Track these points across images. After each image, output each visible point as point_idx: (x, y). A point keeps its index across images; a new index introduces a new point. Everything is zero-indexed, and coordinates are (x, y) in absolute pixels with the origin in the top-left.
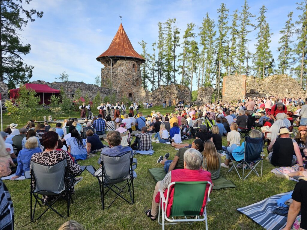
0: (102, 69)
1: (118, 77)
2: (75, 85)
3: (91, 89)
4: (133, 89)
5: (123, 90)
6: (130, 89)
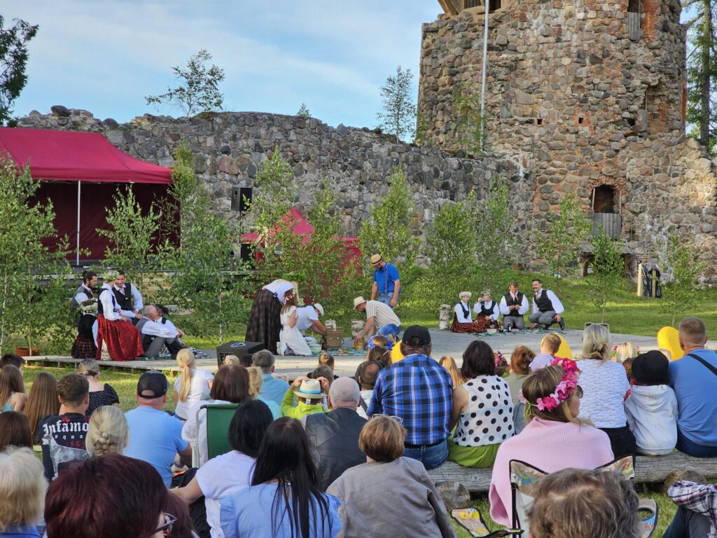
0: (428, 31)
1: (527, 77)
2: (263, 132)
3: (355, 155)
4: (623, 152)
5: (558, 163)
6: (605, 154)
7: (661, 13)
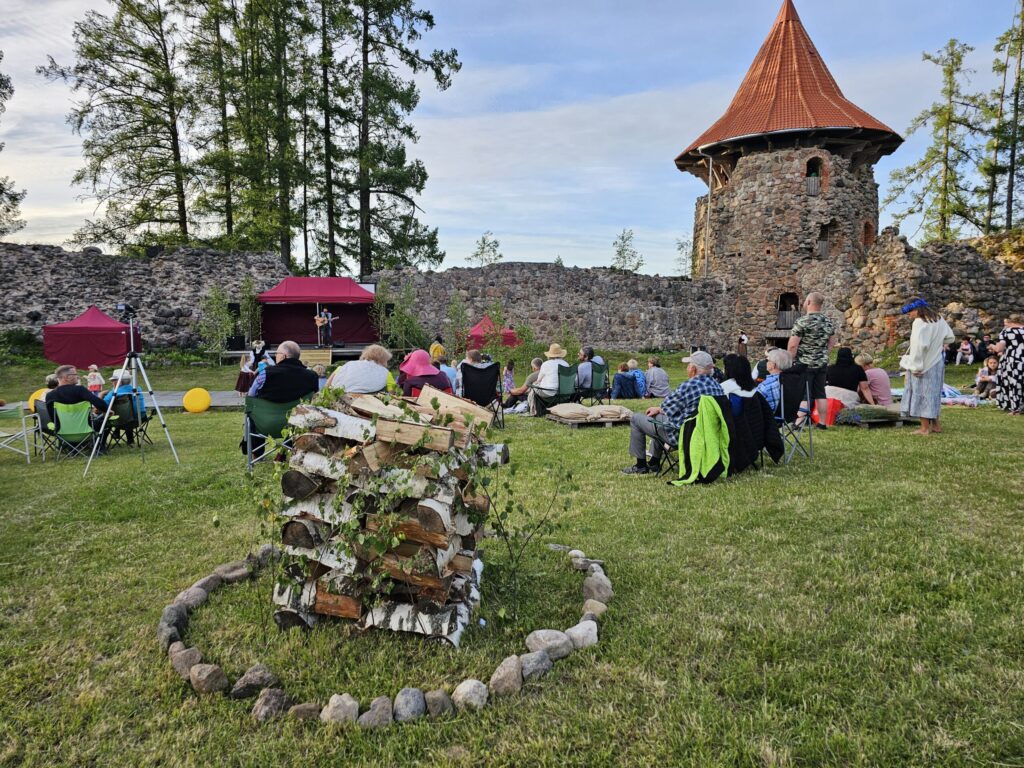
1: (734, 227)
2: (518, 272)
5: (752, 280)
6: (786, 273)
7: (836, 174)
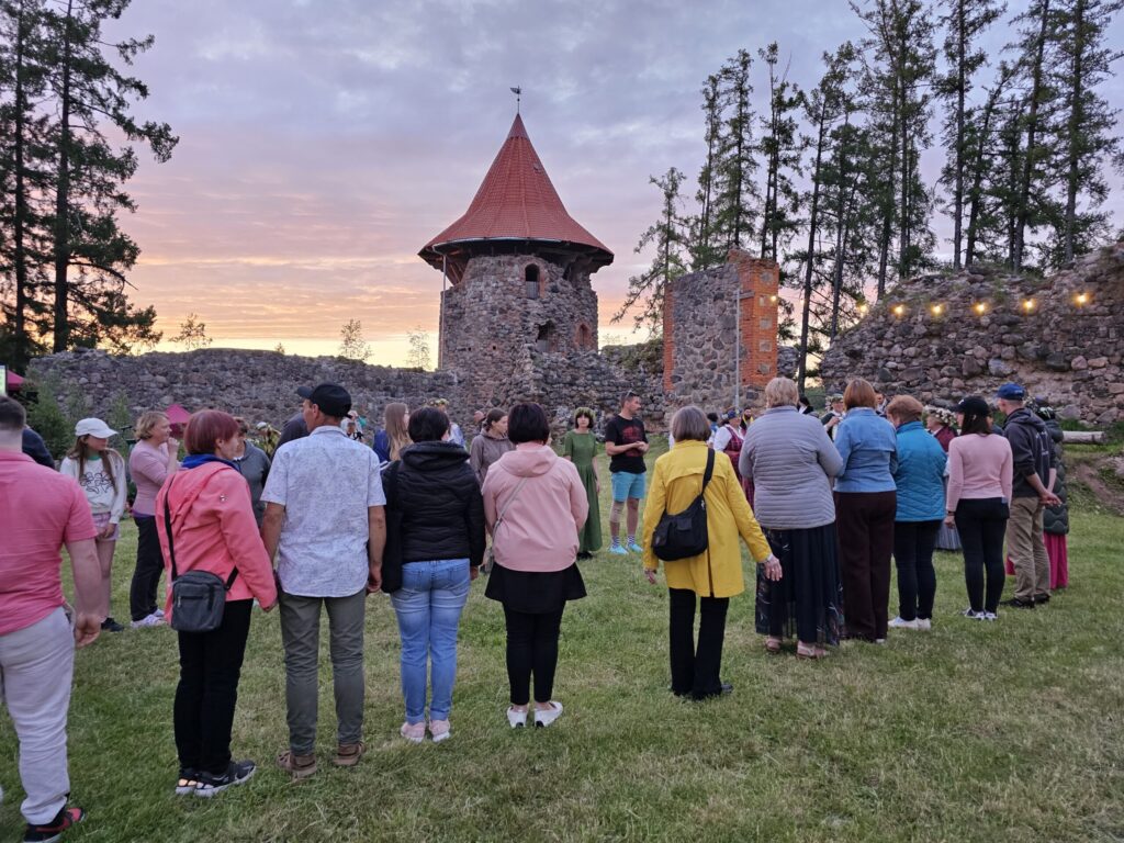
1: (465, 323)
5: (481, 373)
6: (510, 368)
7: (551, 281)
